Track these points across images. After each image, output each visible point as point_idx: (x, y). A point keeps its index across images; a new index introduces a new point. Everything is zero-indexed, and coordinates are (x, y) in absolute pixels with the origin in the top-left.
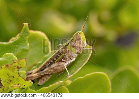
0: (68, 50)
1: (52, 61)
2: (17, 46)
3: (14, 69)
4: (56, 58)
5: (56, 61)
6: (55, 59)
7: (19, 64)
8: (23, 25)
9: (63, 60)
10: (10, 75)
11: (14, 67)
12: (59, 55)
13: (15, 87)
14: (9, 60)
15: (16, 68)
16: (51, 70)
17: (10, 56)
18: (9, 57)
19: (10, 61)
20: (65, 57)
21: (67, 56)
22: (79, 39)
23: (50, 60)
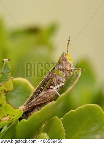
1: (39, 91)
4: (43, 86)
5: (44, 89)
6: (42, 88)
9: (51, 87)
11: (1, 92)
12: (46, 82)
13: (5, 120)
16: (39, 100)
20: (52, 83)
21: (55, 81)
22: (66, 60)
23: (37, 90)
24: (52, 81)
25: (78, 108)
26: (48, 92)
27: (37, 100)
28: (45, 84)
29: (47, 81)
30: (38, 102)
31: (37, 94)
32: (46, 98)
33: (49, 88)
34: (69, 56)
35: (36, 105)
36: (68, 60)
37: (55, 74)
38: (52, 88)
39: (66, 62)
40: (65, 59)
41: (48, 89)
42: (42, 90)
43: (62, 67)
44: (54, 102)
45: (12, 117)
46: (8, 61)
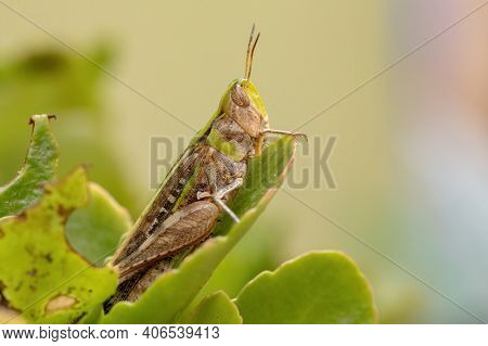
1: (163, 209)
3: (49, 218)
4: (174, 194)
5: (177, 204)
6: (171, 199)
7: (62, 194)
9: (200, 195)
10: (36, 252)
11: (49, 212)
12: (182, 181)
13: (58, 309)
15: (54, 213)
16: (166, 239)
20: (204, 181)
21: (213, 176)
22: (246, 105)
23: (154, 207)
24: (203, 174)
25: (283, 265)
26: (193, 210)
27: (160, 242)
28: (181, 186)
29: (186, 177)
30: (161, 248)
31: (156, 221)
32: (187, 231)
33: (193, 200)
34: (253, 90)
35: (155, 256)
36: (253, 104)
37: (212, 150)
38: (202, 199)
39: (244, 111)
40: (242, 100)
41: (190, 202)
42: (173, 205)
43: (234, 128)
44: (222, 239)
45: (85, 295)
46: (47, 122)
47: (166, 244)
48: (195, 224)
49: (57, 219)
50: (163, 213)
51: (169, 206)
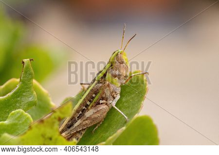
0: (107, 83)
1: (84, 108)
2: (19, 99)
4: (90, 101)
5: (91, 105)
6: (88, 103)
8: (23, 62)
9: (101, 102)
12: (94, 95)
14: (19, 121)
15: (56, 121)
16: (87, 122)
17: (19, 115)
18: (17, 116)
19: (21, 122)
20: (104, 96)
21: (108, 94)
22: (123, 63)
23: (80, 106)
24: (104, 93)
27: (84, 123)
28: (93, 98)
29: (96, 94)
31: (81, 112)
32: (96, 118)
33: (98, 104)
35: (81, 129)
39: (122, 65)
42: (89, 106)
43: (117, 73)
46: (30, 63)
47: (86, 124)
48: (99, 115)
49: (57, 123)
50: (84, 109)
51: (87, 106)
